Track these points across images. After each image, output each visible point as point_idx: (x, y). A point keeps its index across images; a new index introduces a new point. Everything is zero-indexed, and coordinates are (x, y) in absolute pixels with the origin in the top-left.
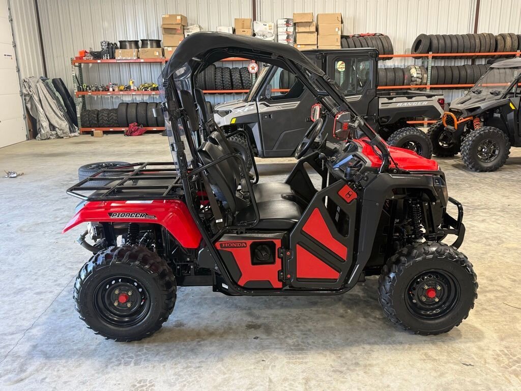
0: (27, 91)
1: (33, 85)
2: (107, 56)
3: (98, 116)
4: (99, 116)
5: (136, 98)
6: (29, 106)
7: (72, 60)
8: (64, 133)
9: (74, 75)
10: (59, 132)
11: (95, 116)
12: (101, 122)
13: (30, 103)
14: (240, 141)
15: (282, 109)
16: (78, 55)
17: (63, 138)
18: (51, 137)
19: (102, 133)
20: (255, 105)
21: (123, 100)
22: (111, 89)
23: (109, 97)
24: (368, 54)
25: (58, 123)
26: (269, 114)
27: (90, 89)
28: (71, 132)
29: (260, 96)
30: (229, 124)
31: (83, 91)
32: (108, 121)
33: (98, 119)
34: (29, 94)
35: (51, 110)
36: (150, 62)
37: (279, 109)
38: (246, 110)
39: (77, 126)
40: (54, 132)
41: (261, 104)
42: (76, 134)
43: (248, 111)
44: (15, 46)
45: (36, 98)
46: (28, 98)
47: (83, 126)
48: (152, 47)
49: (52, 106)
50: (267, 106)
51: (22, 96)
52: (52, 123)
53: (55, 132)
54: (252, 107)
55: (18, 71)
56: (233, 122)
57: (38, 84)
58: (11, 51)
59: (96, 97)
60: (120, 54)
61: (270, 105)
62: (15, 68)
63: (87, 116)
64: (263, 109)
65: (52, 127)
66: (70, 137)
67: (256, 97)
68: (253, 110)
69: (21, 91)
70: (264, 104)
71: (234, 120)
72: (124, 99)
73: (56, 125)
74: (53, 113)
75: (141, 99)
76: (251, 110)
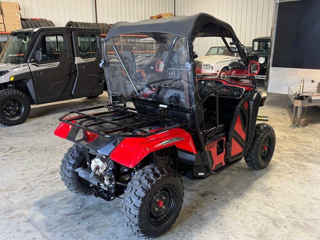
15: (48, 68)
20: (27, 65)
24: (95, 32)
26: (39, 72)
29: (31, 58)
30: (8, 81)
37: (46, 68)
41: (32, 65)
43: (23, 70)
50: (38, 66)
54: (25, 68)
61: (39, 65)
64: (34, 68)
67: (27, 60)
68: (26, 69)
70: (35, 65)
71: (12, 78)
76: (25, 70)
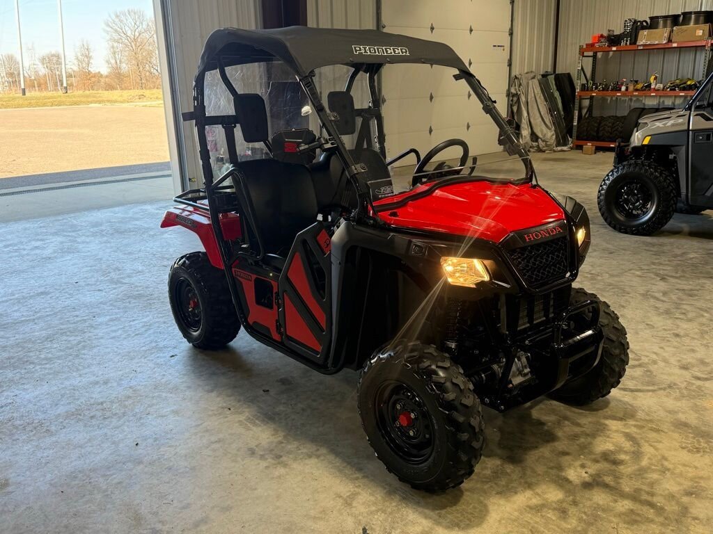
0: (516, 90)
1: (524, 82)
2: (627, 41)
3: (599, 125)
4: (602, 125)
5: (663, 102)
6: (515, 109)
7: (581, 48)
8: (547, 145)
9: (580, 68)
10: (541, 144)
11: (596, 125)
12: (601, 134)
13: (517, 105)
14: (652, 174)
16: (590, 41)
17: (544, 151)
18: (531, 150)
19: (594, 148)
20: (687, 116)
21: (644, 104)
22: (623, 88)
23: (627, 99)
25: (542, 131)
26: (707, 133)
27: (596, 88)
28: (558, 144)
30: (640, 145)
31: (588, 90)
32: (611, 133)
33: (598, 129)
34: (517, 94)
35: (538, 115)
36: (696, 47)
38: (669, 124)
39: (571, 137)
40: (535, 144)
41: (697, 115)
42: (565, 148)
44: (511, 34)
45: (523, 99)
46: (515, 99)
47: (578, 138)
48: (697, 22)
49: (541, 110)
50: (709, 119)
51: (508, 95)
52: (535, 131)
53: (537, 144)
55: (510, 65)
56: (646, 142)
57: (530, 82)
58: (506, 41)
59: (609, 99)
60: (644, 38)
61: (712, 118)
62: (507, 61)
63: (586, 124)
65: (534, 137)
66: (555, 151)
68: (681, 124)
69: (509, 90)
70: (703, 116)
71: (648, 138)
72: (646, 103)
73: (540, 135)
74: (540, 119)
75: (670, 103)
